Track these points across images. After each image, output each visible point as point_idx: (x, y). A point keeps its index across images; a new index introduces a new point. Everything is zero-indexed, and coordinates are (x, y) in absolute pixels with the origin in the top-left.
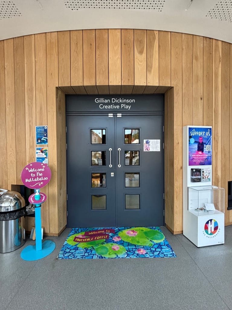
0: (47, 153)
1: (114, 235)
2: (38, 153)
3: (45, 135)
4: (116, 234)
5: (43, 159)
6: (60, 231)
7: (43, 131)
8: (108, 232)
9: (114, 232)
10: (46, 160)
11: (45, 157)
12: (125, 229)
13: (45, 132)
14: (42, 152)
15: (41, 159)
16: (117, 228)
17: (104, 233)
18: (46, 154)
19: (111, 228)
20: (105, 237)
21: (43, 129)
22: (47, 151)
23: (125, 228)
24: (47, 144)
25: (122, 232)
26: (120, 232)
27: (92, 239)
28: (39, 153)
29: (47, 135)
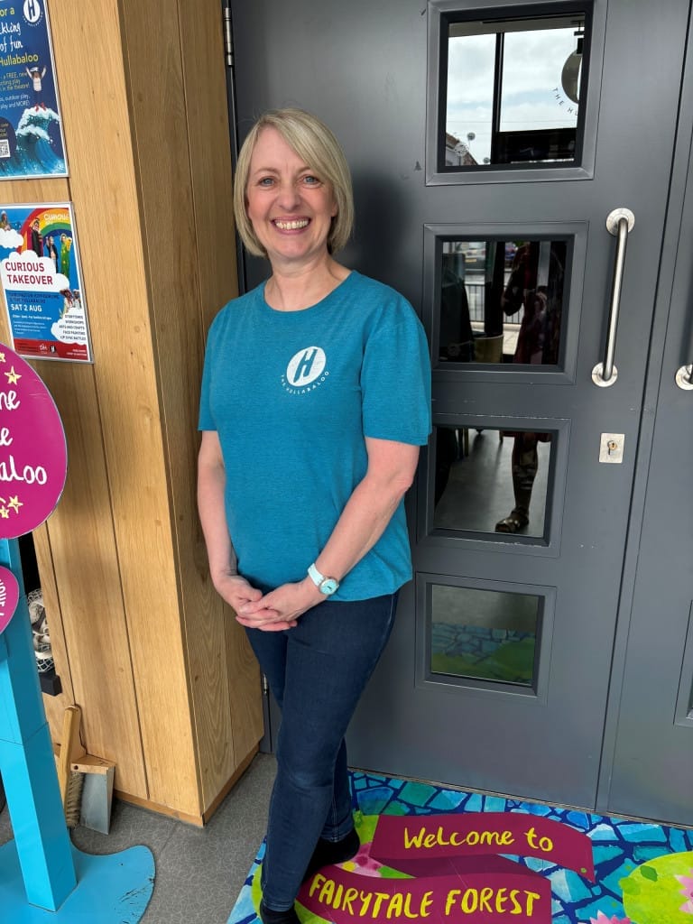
0: (70, 254)
1: (586, 894)
2: (14, 257)
3: (38, 86)
4: (606, 892)
5: (53, 304)
6: (212, 799)
7: (18, 45)
8: (539, 854)
9: (589, 863)
10: (74, 311)
11: (64, 293)
12: (667, 847)
13: (35, 58)
14: (37, 243)
15: (38, 308)
16: (606, 821)
17: (514, 858)
18: (65, 267)
19: (560, 810)
20: (522, 899)
21: (16, 28)
22: (69, 234)
23: (666, 831)
24: (59, 170)
25: (651, 875)
26: (636, 873)
27: (425, 903)
28: (19, 250)
29: (48, 82)
